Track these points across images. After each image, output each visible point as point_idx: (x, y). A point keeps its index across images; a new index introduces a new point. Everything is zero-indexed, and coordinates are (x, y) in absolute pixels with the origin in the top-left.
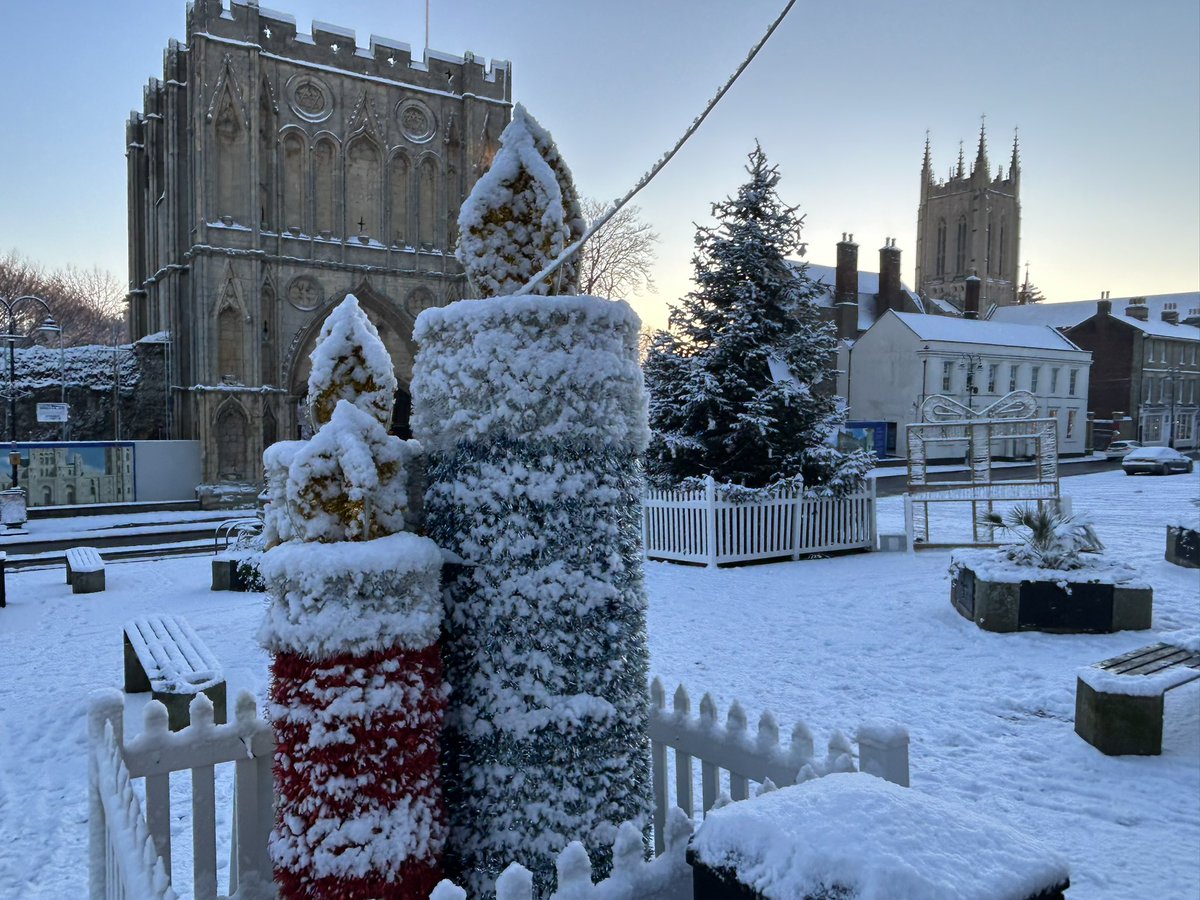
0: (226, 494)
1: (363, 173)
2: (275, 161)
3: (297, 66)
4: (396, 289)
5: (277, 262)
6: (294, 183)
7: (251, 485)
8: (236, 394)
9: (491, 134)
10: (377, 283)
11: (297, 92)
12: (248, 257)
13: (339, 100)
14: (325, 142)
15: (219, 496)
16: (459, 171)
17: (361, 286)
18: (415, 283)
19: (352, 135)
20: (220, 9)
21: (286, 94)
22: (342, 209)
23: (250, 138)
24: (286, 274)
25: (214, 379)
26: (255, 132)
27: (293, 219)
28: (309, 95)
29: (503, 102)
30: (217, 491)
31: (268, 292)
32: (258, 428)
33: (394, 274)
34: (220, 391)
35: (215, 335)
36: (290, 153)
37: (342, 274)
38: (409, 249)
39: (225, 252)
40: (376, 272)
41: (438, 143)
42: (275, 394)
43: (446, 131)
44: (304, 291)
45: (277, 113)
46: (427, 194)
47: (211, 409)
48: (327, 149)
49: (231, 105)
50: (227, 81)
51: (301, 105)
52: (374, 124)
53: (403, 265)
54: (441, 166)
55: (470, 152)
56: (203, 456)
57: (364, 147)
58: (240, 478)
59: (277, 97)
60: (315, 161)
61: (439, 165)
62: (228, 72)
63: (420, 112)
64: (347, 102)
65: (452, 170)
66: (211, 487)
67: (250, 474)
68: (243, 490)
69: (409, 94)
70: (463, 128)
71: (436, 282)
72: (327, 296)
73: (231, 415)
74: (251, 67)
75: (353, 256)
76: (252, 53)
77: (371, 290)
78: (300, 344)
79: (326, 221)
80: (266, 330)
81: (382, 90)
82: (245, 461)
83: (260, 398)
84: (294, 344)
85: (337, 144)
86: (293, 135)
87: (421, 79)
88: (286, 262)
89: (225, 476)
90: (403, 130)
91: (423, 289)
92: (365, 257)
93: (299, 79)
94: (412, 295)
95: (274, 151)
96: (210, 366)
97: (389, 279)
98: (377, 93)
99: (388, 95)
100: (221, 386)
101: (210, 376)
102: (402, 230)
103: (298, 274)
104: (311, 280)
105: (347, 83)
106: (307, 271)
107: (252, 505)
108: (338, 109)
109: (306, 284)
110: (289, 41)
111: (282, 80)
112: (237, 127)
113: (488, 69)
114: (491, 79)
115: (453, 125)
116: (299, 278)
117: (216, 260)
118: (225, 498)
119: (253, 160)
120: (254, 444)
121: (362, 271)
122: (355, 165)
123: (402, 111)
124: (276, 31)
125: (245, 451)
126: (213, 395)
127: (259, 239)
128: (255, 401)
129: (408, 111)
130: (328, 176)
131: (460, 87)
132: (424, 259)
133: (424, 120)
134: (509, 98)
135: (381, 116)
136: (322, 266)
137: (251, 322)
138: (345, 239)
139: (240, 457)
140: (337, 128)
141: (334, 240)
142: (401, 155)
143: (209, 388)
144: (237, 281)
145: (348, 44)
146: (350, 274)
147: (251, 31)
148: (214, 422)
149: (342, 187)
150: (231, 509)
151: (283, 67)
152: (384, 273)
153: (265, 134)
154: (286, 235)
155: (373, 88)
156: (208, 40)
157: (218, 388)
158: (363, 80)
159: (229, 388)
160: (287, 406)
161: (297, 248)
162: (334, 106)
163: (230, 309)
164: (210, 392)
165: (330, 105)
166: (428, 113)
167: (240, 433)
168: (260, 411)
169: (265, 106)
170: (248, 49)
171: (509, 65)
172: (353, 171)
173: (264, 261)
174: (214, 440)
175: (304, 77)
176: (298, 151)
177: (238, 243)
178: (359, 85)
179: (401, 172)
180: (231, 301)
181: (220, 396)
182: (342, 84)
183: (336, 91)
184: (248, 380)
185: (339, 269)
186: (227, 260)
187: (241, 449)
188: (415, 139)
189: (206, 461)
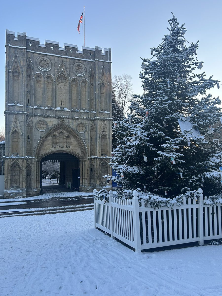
0: (12, 193)
1: (62, 87)
2: (32, 84)
3: (40, 54)
4: (73, 124)
5: (32, 116)
6: (39, 90)
7: (21, 190)
8: (17, 159)
9: (104, 72)
10: (66, 122)
11: (40, 62)
12: (21, 114)
13: (53, 64)
14: (49, 77)
15: (10, 194)
16: (94, 85)
17: (61, 123)
18: (79, 121)
19: (58, 75)
20: (14, 37)
21: (36, 63)
22: (55, 98)
23: (23, 76)
24: (35, 120)
25: (10, 154)
26: (25, 74)
27: (39, 102)
28: (43, 63)
29: (108, 61)
30: (9, 192)
31: (29, 126)
32: (24, 171)
33: (72, 119)
34: (11, 158)
35: (10, 140)
36: (38, 82)
37: (54, 119)
38: (77, 110)
39: (14, 113)
40: (66, 118)
41: (87, 76)
42: (31, 159)
43: (89, 72)
44: (42, 125)
45: (33, 69)
46: (84, 93)
47: (8, 164)
48: (50, 80)
49: (17, 67)
50: (16, 59)
51: (41, 67)
52: (65, 71)
53: (75, 115)
54: (88, 83)
55: (97, 78)
56: (5, 180)
57: (63, 78)
58: (18, 187)
59: (33, 64)
60: (45, 84)
61: (87, 83)
62: (16, 56)
63: (81, 67)
64: (56, 64)
65: (92, 85)
66: (7, 191)
67: (21, 186)
68: (18, 192)
69: (77, 61)
70: (95, 71)
71: (86, 121)
72: (49, 127)
73: (15, 166)
74: (24, 55)
75: (58, 113)
76: (24, 50)
77: (64, 124)
78: (40, 142)
79: (50, 103)
80: (29, 138)
81: (68, 60)
82: (20, 182)
83: (25, 160)
84: (38, 142)
85: (53, 78)
86: (38, 76)
87: (80, 56)
88: (36, 116)
89: (13, 187)
90: (75, 72)
91: (82, 123)
92: (62, 114)
93: (40, 58)
94: (78, 125)
95: (32, 81)
96: (8, 150)
97: (70, 120)
98: (66, 61)
99: (70, 61)
100: (12, 157)
101: (8, 153)
102: (75, 104)
103: (40, 119)
104: (44, 121)
105: (56, 58)
106: (42, 118)
107: (21, 197)
108: (53, 67)
109: (43, 123)
110: (37, 46)
111: (35, 59)
112: (19, 74)
113: (103, 52)
114: (104, 54)
115: (92, 70)
116: (40, 121)
117: (11, 116)
118: (11, 194)
119: (24, 83)
120: (22, 176)
121: (61, 118)
122: (59, 84)
123: (74, 67)
124: (33, 44)
125: (20, 179)
126: (9, 160)
127: (25, 108)
128: (23, 161)
129: (77, 66)
130: (50, 88)
131: (94, 58)
132: (82, 114)
133: (82, 69)
134: (110, 60)
135: (67, 68)
136: (48, 117)
137: (22, 135)
138: (56, 108)
139: (18, 181)
140: (53, 73)
141: (52, 108)
142: (74, 80)
143: (7, 157)
144: (18, 122)
145: (57, 46)
146: (57, 119)
147: (23, 43)
148: (9, 169)
149: (55, 91)
150: (14, 198)
151: (35, 55)
152: (69, 118)
153: (29, 76)
154: (36, 107)
155: (65, 60)
156: (10, 47)
157: (11, 157)
158: (62, 57)
159: (14, 157)
160: (35, 163)
161: (39, 111)
162: (52, 66)
163: (16, 131)
164: (8, 159)
165: (51, 66)
166: (83, 66)
167: (18, 172)
168: (25, 165)
169: (29, 67)
170: (23, 49)
171: (110, 49)
172: (59, 86)
173: (27, 116)
174: (9, 175)
175: (42, 57)
176: (40, 81)
177: (19, 110)
178: (60, 59)
179: (75, 86)
180: (16, 128)
181: (11, 160)
182: (54, 59)
183: (53, 61)
184: (21, 154)
185: (53, 117)
186: (15, 116)
187: (19, 178)
188: (79, 75)
189: (6, 182)
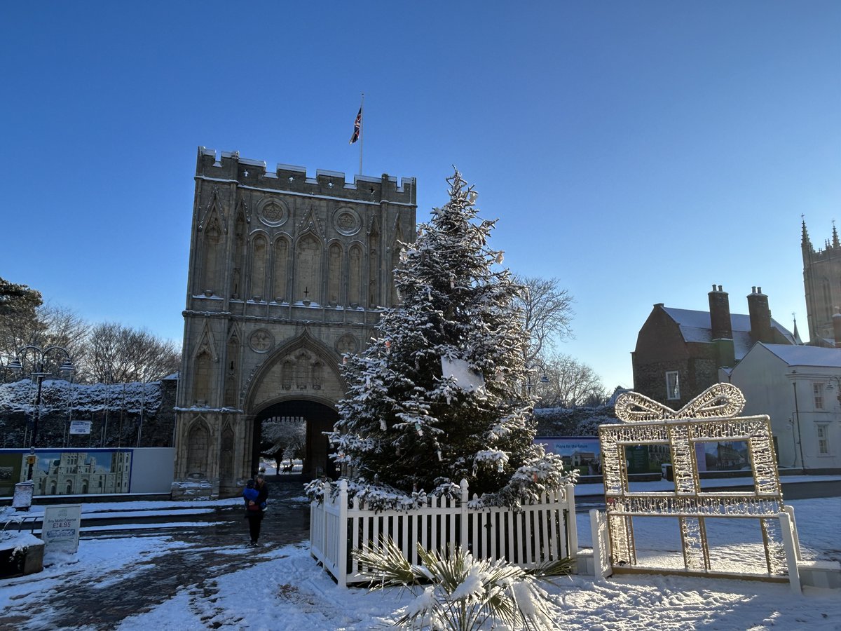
0: (189, 488)
1: (309, 258)
2: (245, 253)
3: (264, 192)
4: (328, 337)
5: (241, 320)
6: (260, 266)
7: (208, 482)
8: (204, 414)
9: (401, 226)
10: (314, 332)
11: (264, 209)
12: (218, 317)
13: (292, 211)
14: (281, 239)
15: (184, 490)
16: (379, 253)
17: (303, 334)
18: (343, 331)
19: (300, 234)
20: (214, 161)
21: (256, 209)
22: (292, 282)
23: (227, 238)
24: (247, 328)
25: (189, 403)
26: (230, 234)
27: (257, 292)
28: (271, 210)
29: (410, 204)
30: (183, 486)
31: (233, 341)
32: (217, 439)
33: (327, 325)
34: (191, 411)
35: (192, 371)
36: (258, 248)
37: (289, 327)
38: (339, 308)
39: (203, 315)
40: (314, 324)
41: (363, 235)
42: (233, 414)
43: (368, 226)
44: (261, 340)
45: (248, 223)
46: (355, 269)
47: (184, 424)
48: (284, 244)
49: (216, 219)
50: (215, 204)
51: (266, 217)
52: (317, 226)
53: (334, 318)
54: (365, 250)
55: (384, 238)
56: (175, 459)
57: (311, 241)
58: (202, 476)
59: (250, 212)
60: (273, 252)
61: (363, 249)
62: (215, 198)
63: (350, 216)
64: (298, 212)
65: (373, 252)
66: (178, 483)
67: (208, 474)
68: (203, 486)
69: (342, 204)
70: (380, 223)
71: (359, 331)
72: (277, 343)
73: (199, 429)
74: (231, 194)
75: (298, 314)
76: (232, 185)
77: (309, 338)
78: (255, 377)
79: (281, 291)
80: (232, 368)
81: (323, 203)
82: (206, 464)
83: (220, 417)
84: (251, 377)
85: (290, 241)
86: (259, 236)
87: (350, 194)
88: (249, 320)
89: (191, 475)
90: (337, 228)
91: (347, 335)
92: (306, 314)
93: (265, 201)
94: (341, 340)
95: (245, 247)
96: (186, 393)
97: (323, 329)
98: (319, 205)
99: (327, 206)
100: (194, 408)
101: (186, 400)
102: (336, 295)
103: (257, 327)
104: (266, 331)
105: (299, 201)
106: (263, 325)
107: (207, 498)
108: (291, 218)
109: (263, 335)
110: (260, 177)
111: (254, 202)
112: (219, 232)
113: (399, 185)
114: (401, 190)
115: (374, 222)
116: (258, 330)
117: (197, 320)
118: (188, 492)
119: (228, 253)
120: (213, 450)
121: (304, 324)
122: (303, 253)
123: (336, 217)
124: (252, 172)
125: (207, 457)
126: (187, 415)
127: (228, 304)
128: (217, 419)
129: (342, 215)
130: (284, 260)
131: (379, 196)
132: (350, 314)
133: (353, 221)
134: (415, 201)
135: (321, 220)
136: (275, 322)
137: (218, 361)
138: (292, 302)
139: (205, 462)
140: (290, 229)
141: (285, 304)
142: (335, 244)
143: (184, 409)
144: (210, 334)
145: (301, 176)
146: (294, 327)
147: (232, 172)
148: (186, 434)
149: (293, 268)
150: (191, 500)
151: (255, 194)
152: (320, 325)
153: (239, 236)
154: (252, 302)
155: (317, 202)
156: (204, 180)
157: (191, 409)
158: (310, 198)
159: (198, 409)
160: (243, 422)
161: (257, 309)
162: (289, 216)
163: (204, 352)
164: (185, 412)
165: (286, 216)
166: (356, 215)
167: (205, 443)
168: (219, 425)
169: (240, 219)
170: (230, 183)
171: (414, 180)
172: (302, 257)
173: (231, 320)
174: (184, 447)
175: (270, 199)
176: (263, 246)
177: (214, 308)
178: (307, 201)
179: (337, 256)
180: (205, 347)
181: (192, 415)
182: (295, 201)
183: (291, 206)
184: (213, 403)
185: (286, 323)
186: (205, 320)
187: (205, 455)
188: (346, 233)
189: (177, 463)
